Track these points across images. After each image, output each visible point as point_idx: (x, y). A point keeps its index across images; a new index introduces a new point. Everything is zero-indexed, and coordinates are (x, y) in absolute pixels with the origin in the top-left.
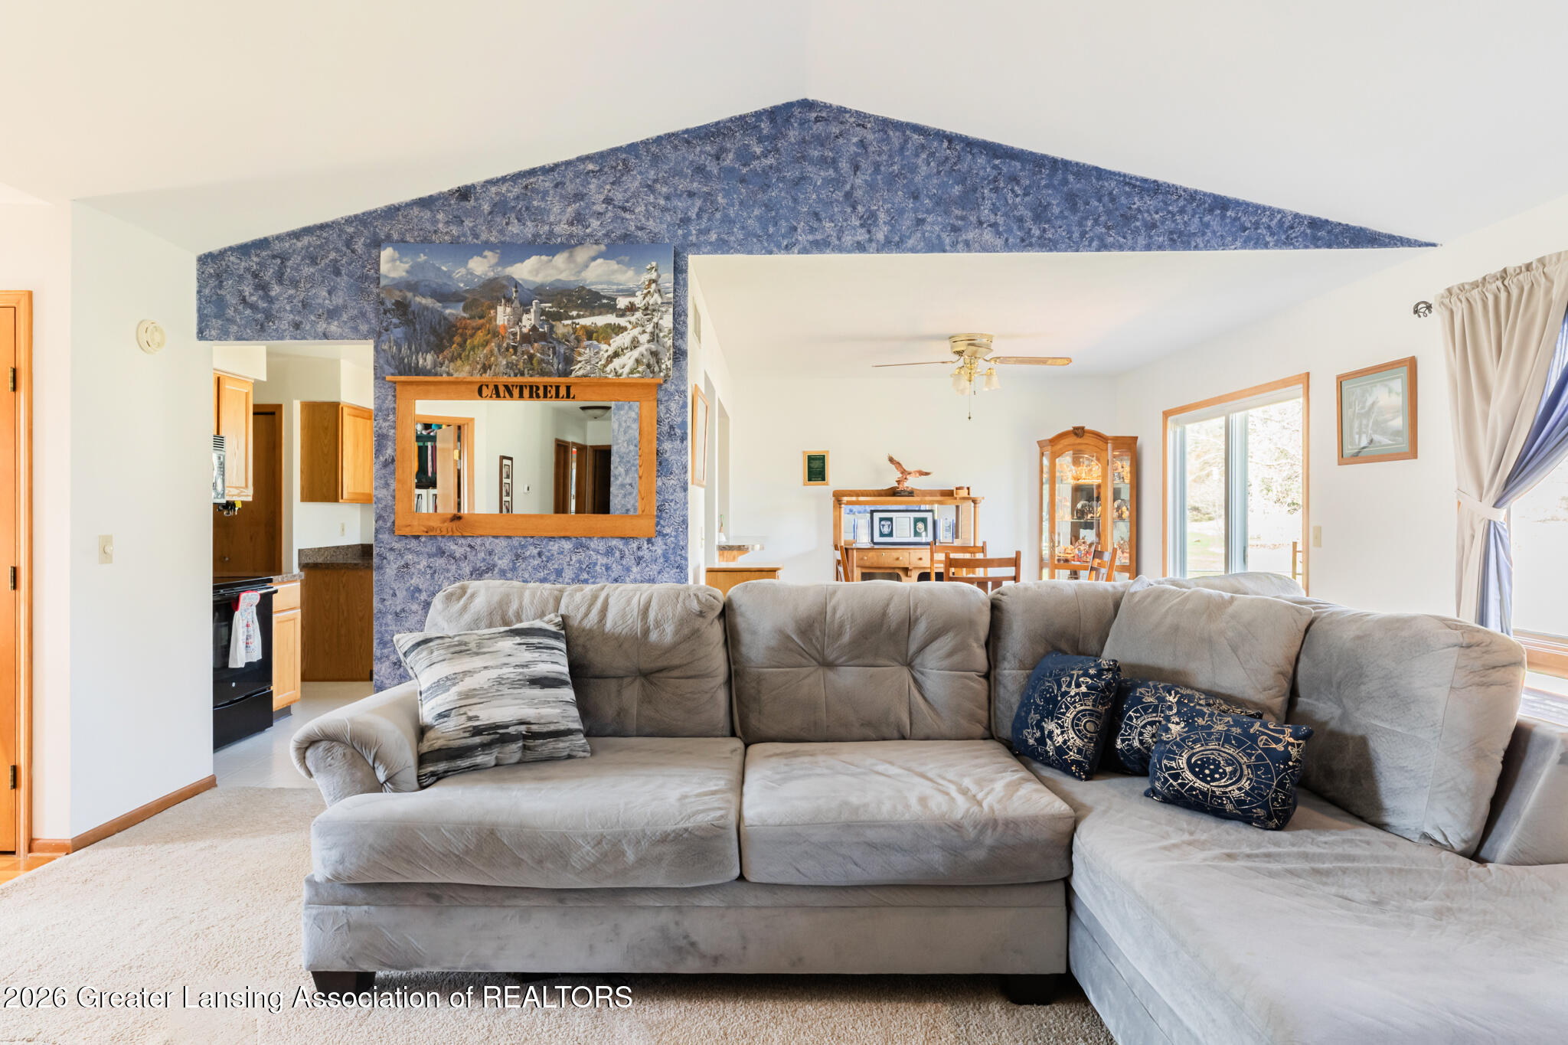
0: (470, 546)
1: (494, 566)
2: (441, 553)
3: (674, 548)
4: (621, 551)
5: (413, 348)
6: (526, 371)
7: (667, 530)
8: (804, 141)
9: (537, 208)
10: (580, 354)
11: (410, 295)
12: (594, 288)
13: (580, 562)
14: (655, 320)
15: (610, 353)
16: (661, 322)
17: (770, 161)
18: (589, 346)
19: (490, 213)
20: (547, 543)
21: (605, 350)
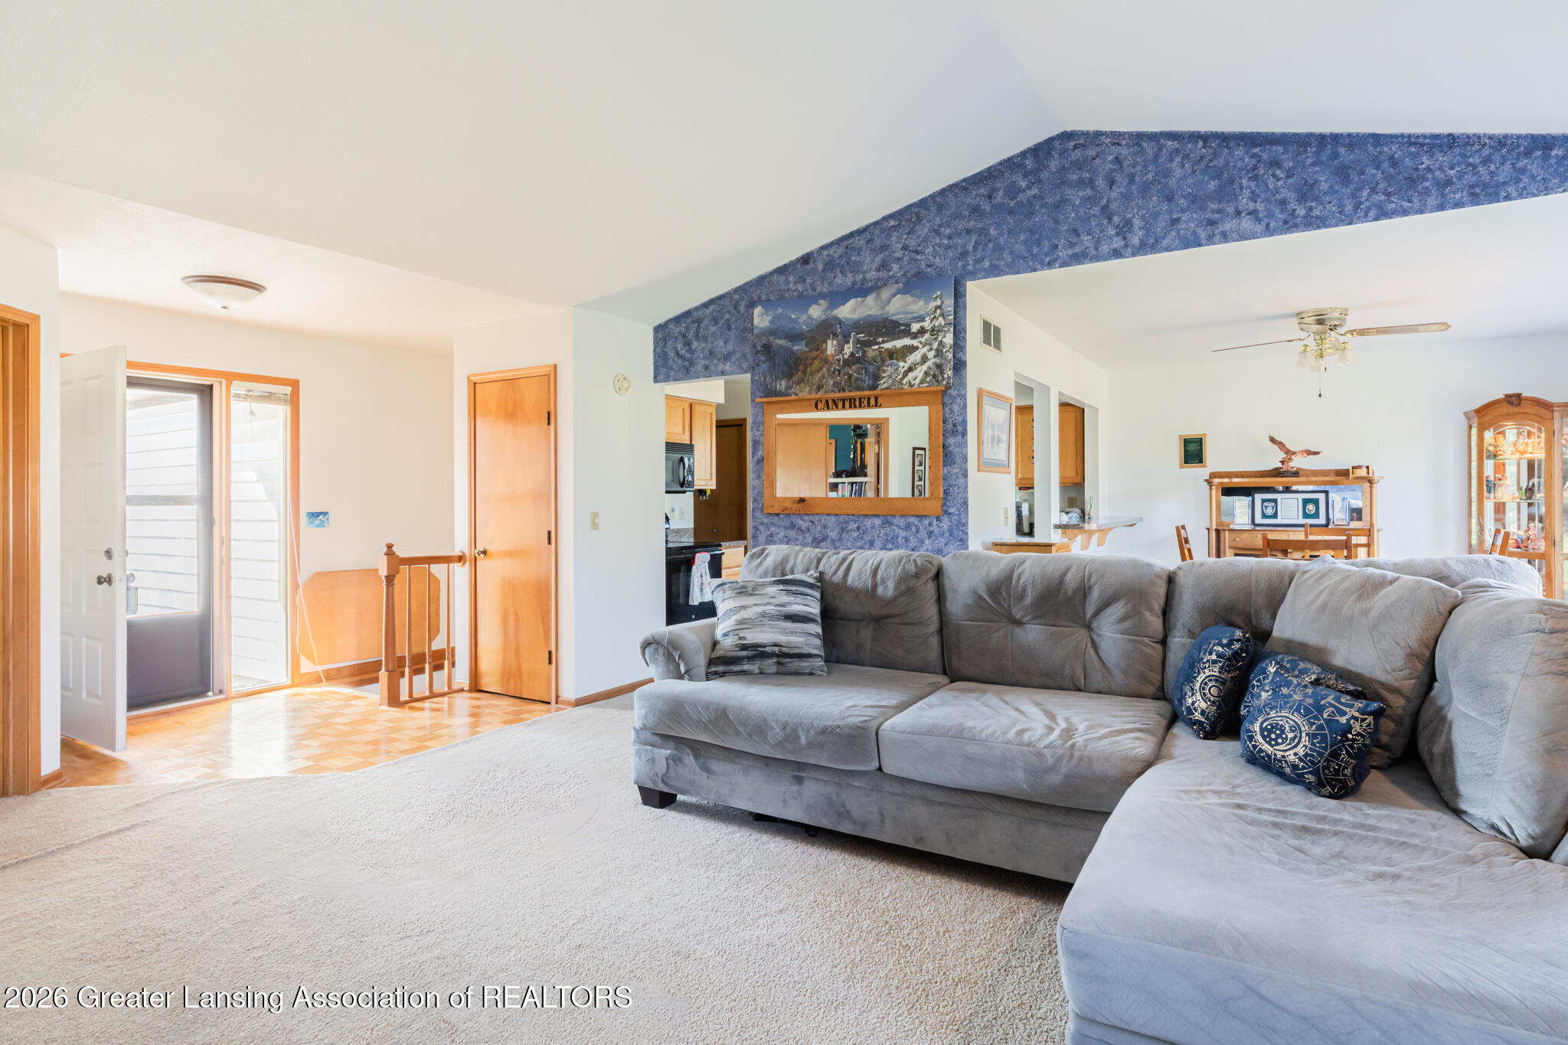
0: (812, 522)
1: (827, 536)
2: (793, 526)
3: (957, 525)
4: (916, 526)
5: (774, 377)
6: (846, 388)
7: (952, 510)
8: (1064, 168)
9: (854, 262)
10: (884, 372)
11: (772, 339)
12: (894, 318)
13: (886, 534)
14: (940, 339)
15: (906, 368)
16: (944, 340)
17: (1035, 191)
18: (891, 365)
19: (823, 271)
20: (863, 520)
21: (903, 366)
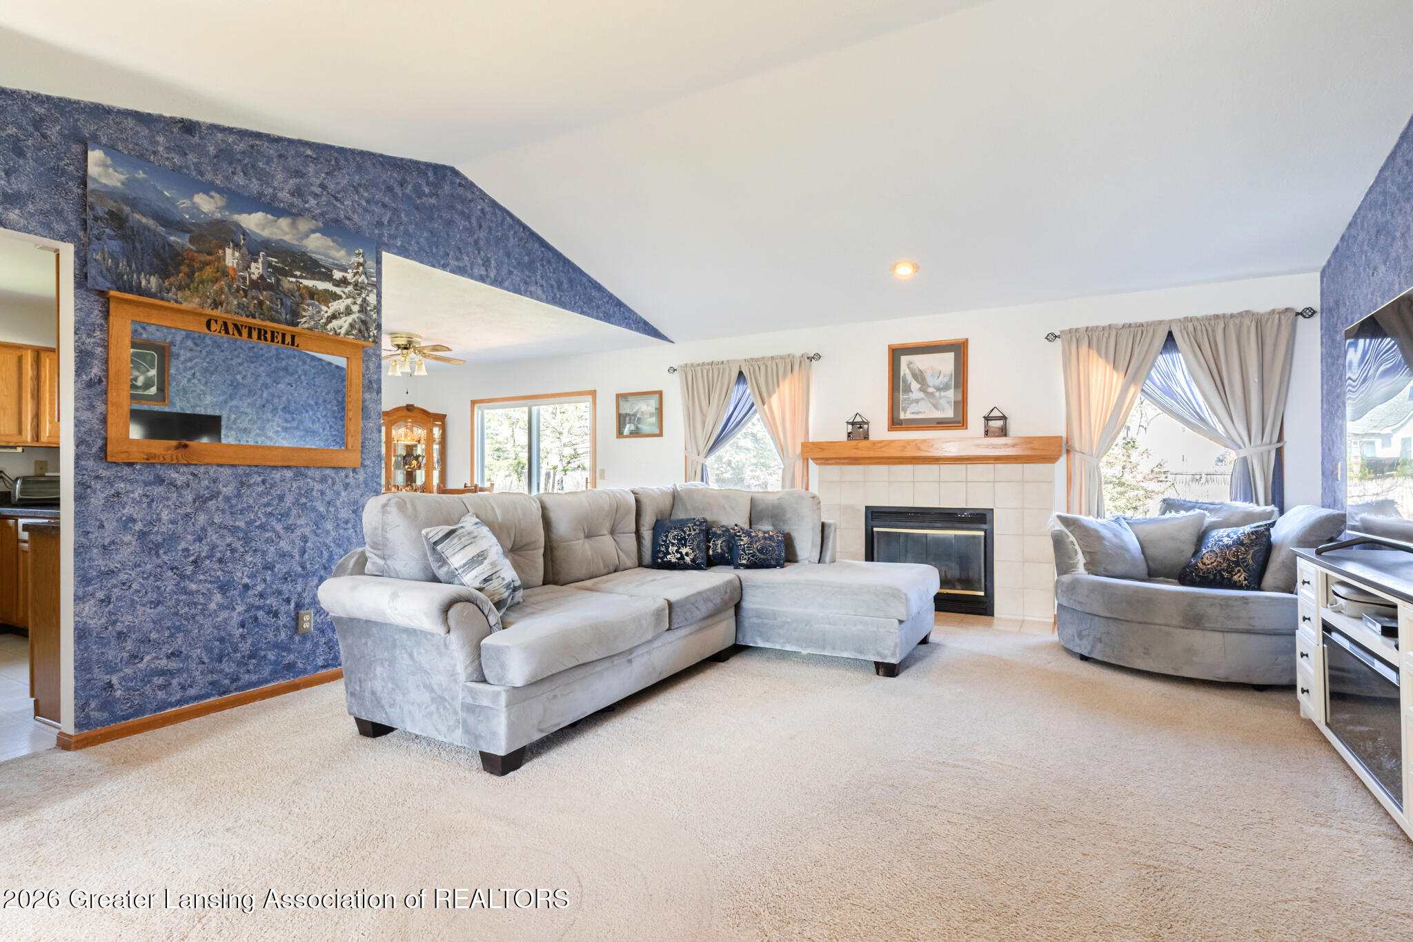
0: (193, 474)
1: (219, 493)
3: (372, 476)
4: (332, 478)
5: (133, 266)
6: (257, 315)
7: (367, 463)
8: (452, 196)
9: (262, 169)
10: (305, 310)
11: (127, 209)
12: (314, 256)
13: (300, 488)
14: (363, 295)
15: (329, 314)
16: (367, 298)
17: (433, 201)
18: (312, 305)
19: (216, 157)
20: (271, 472)
21: (326, 311)
